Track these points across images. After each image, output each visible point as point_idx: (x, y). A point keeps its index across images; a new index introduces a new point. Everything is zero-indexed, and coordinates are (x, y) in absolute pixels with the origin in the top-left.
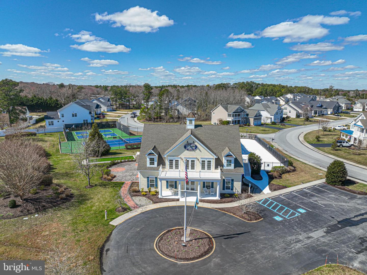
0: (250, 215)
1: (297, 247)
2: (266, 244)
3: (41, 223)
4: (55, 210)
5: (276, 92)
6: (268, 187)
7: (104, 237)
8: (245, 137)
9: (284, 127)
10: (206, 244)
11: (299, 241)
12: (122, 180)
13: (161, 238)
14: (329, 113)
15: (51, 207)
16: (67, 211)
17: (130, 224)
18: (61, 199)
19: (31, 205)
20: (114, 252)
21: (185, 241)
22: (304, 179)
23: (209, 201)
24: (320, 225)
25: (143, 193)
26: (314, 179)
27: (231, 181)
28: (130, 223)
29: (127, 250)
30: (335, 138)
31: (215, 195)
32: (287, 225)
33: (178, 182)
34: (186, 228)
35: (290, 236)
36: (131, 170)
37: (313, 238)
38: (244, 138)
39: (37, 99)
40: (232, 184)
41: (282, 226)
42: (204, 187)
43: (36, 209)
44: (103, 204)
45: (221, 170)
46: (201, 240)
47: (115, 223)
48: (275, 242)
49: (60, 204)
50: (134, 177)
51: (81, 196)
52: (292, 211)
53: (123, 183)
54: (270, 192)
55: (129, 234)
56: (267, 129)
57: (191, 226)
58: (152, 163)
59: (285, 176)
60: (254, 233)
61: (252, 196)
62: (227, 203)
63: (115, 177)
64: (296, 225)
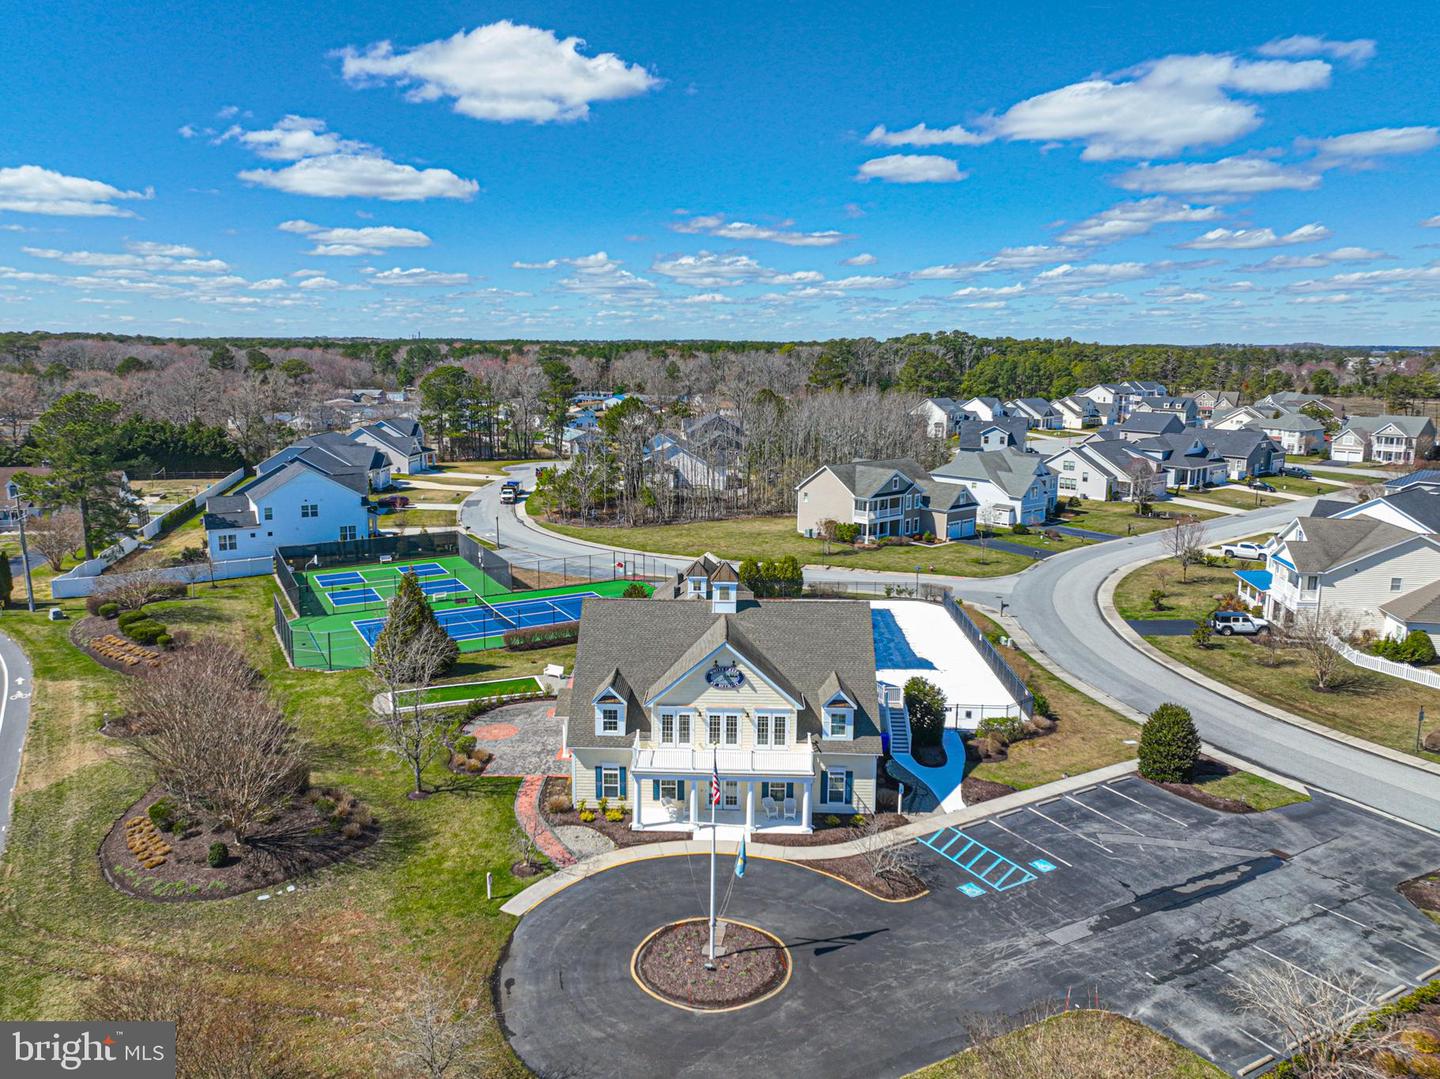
0: (892, 882)
1: (1006, 969)
2: (925, 962)
3: (310, 910)
4: (339, 873)
5: (1050, 378)
6: (958, 790)
7: (495, 946)
8: (910, 593)
9: (1055, 544)
10: (768, 964)
11: (1017, 952)
12: (513, 769)
13: (648, 950)
14: (1234, 476)
15: (326, 864)
16: (373, 875)
17: (558, 911)
18: (350, 837)
19: (269, 857)
20: (527, 987)
21: (711, 958)
22: (1074, 760)
23: (779, 840)
24: (1084, 909)
25: (583, 816)
26: (1105, 759)
27: (844, 777)
28: (557, 907)
29: (561, 983)
30: (1220, 596)
31: (797, 820)
32: (993, 909)
33: (687, 784)
34: (715, 920)
35: (994, 939)
36: (535, 733)
37: (1056, 943)
38: (906, 599)
39: (148, 430)
40: (849, 785)
41: (979, 911)
42: (765, 795)
43: (287, 869)
44: (472, 851)
45: (815, 744)
46: (754, 953)
47: (516, 906)
48: (951, 957)
49: (348, 854)
50: (551, 759)
51: (402, 825)
52: (1016, 866)
53: (518, 782)
54: (961, 805)
55: (559, 939)
56: (994, 555)
57: (726, 916)
58: (610, 724)
59: (1019, 751)
60: (900, 933)
61: (907, 822)
62: (831, 843)
63: (490, 758)
64: (1016, 910)
